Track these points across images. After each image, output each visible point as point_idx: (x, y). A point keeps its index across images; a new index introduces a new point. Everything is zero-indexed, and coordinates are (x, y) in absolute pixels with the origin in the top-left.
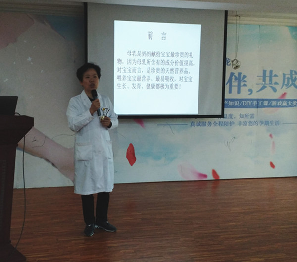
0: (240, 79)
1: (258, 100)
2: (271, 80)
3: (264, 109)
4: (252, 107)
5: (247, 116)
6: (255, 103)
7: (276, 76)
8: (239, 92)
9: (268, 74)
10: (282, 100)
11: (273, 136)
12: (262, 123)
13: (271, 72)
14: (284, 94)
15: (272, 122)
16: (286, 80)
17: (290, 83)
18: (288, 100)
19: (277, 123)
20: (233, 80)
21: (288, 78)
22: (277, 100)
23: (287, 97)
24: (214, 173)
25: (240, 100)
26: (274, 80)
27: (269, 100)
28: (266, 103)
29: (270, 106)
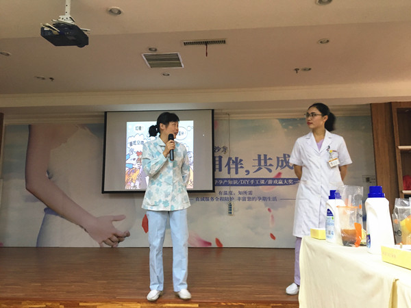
0: (238, 162)
1: (255, 179)
2: (266, 162)
3: (260, 187)
4: (250, 185)
5: (245, 192)
6: (252, 181)
7: (270, 159)
8: (237, 173)
9: (262, 157)
10: (278, 179)
11: (272, 210)
12: (260, 199)
13: (265, 156)
14: (280, 174)
15: (269, 198)
16: (280, 162)
17: (285, 164)
18: (283, 179)
19: (275, 199)
20: (231, 163)
21: (282, 160)
22: (273, 179)
23: (282, 177)
24: (218, 241)
25: (239, 179)
26: (269, 162)
27: (265, 179)
28: (263, 182)
29: (267, 184)
